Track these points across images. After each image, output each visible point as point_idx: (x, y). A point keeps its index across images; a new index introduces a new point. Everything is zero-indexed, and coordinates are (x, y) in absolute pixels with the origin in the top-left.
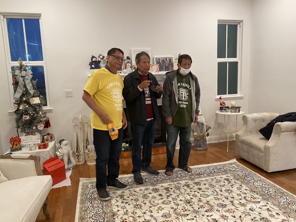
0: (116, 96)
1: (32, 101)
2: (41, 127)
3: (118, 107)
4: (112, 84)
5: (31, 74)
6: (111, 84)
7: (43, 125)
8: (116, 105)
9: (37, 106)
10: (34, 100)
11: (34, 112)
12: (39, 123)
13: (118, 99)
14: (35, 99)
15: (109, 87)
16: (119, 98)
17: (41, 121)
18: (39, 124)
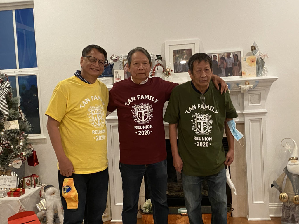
0: (94, 117)
1: (8, 126)
2: (17, 164)
3: (98, 135)
4: (88, 100)
5: (7, 87)
6: (86, 100)
7: (21, 161)
8: (93, 132)
9: (13, 133)
10: (10, 124)
11: (9, 142)
12: (15, 157)
13: (97, 122)
14: (12, 124)
15: (83, 105)
16: (99, 121)
17: (18, 156)
18: (15, 159)
